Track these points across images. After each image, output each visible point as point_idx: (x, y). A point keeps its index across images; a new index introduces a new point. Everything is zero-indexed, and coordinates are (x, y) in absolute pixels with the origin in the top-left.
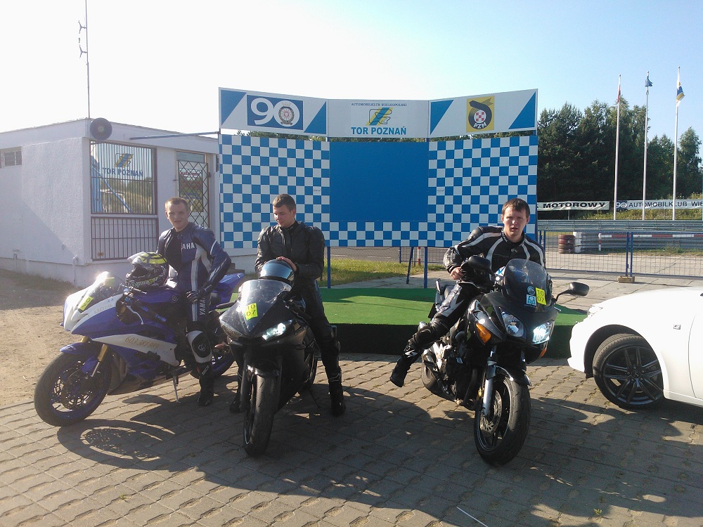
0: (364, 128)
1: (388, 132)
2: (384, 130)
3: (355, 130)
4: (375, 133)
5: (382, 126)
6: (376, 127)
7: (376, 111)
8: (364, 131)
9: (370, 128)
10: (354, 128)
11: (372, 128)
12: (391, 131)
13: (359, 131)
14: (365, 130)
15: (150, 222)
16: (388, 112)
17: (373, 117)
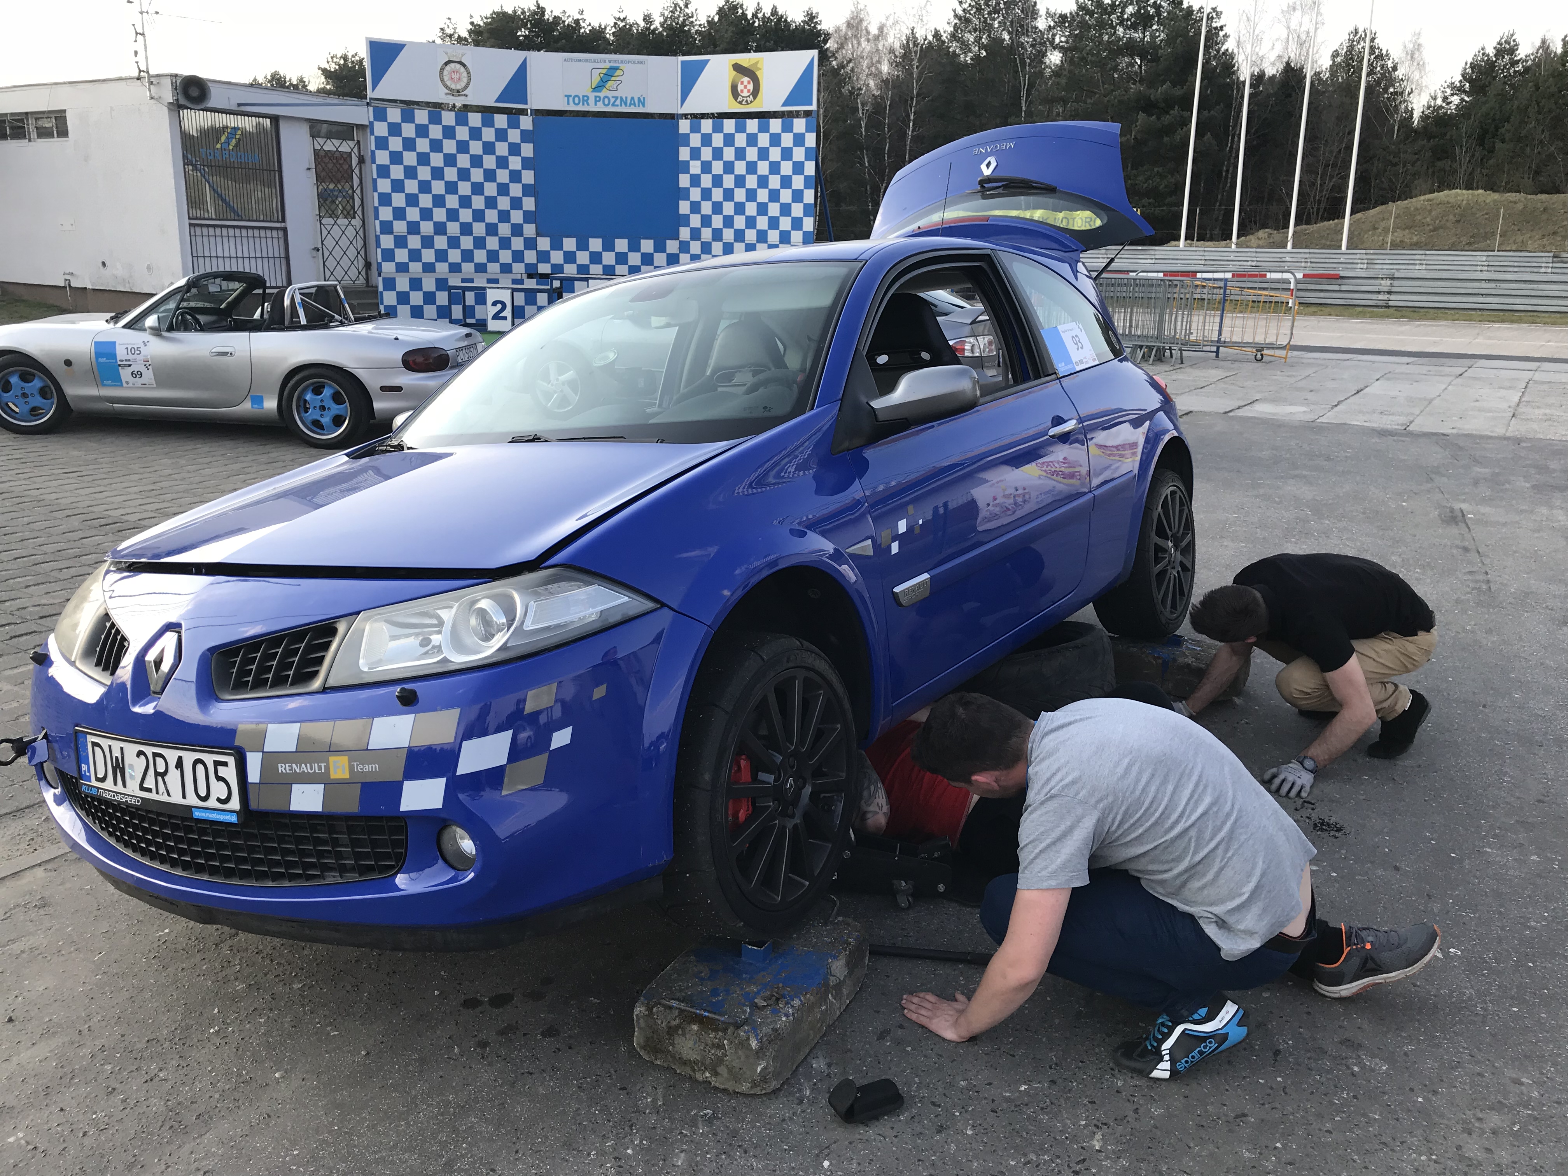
0: (584, 97)
1: (618, 102)
2: (612, 100)
3: (571, 99)
4: (600, 104)
5: (610, 94)
6: (602, 94)
7: (600, 71)
8: (584, 100)
9: (592, 96)
10: (568, 96)
11: (596, 97)
12: (623, 101)
13: (577, 100)
14: (586, 99)
15: (275, 233)
16: (619, 72)
17: (596, 80)
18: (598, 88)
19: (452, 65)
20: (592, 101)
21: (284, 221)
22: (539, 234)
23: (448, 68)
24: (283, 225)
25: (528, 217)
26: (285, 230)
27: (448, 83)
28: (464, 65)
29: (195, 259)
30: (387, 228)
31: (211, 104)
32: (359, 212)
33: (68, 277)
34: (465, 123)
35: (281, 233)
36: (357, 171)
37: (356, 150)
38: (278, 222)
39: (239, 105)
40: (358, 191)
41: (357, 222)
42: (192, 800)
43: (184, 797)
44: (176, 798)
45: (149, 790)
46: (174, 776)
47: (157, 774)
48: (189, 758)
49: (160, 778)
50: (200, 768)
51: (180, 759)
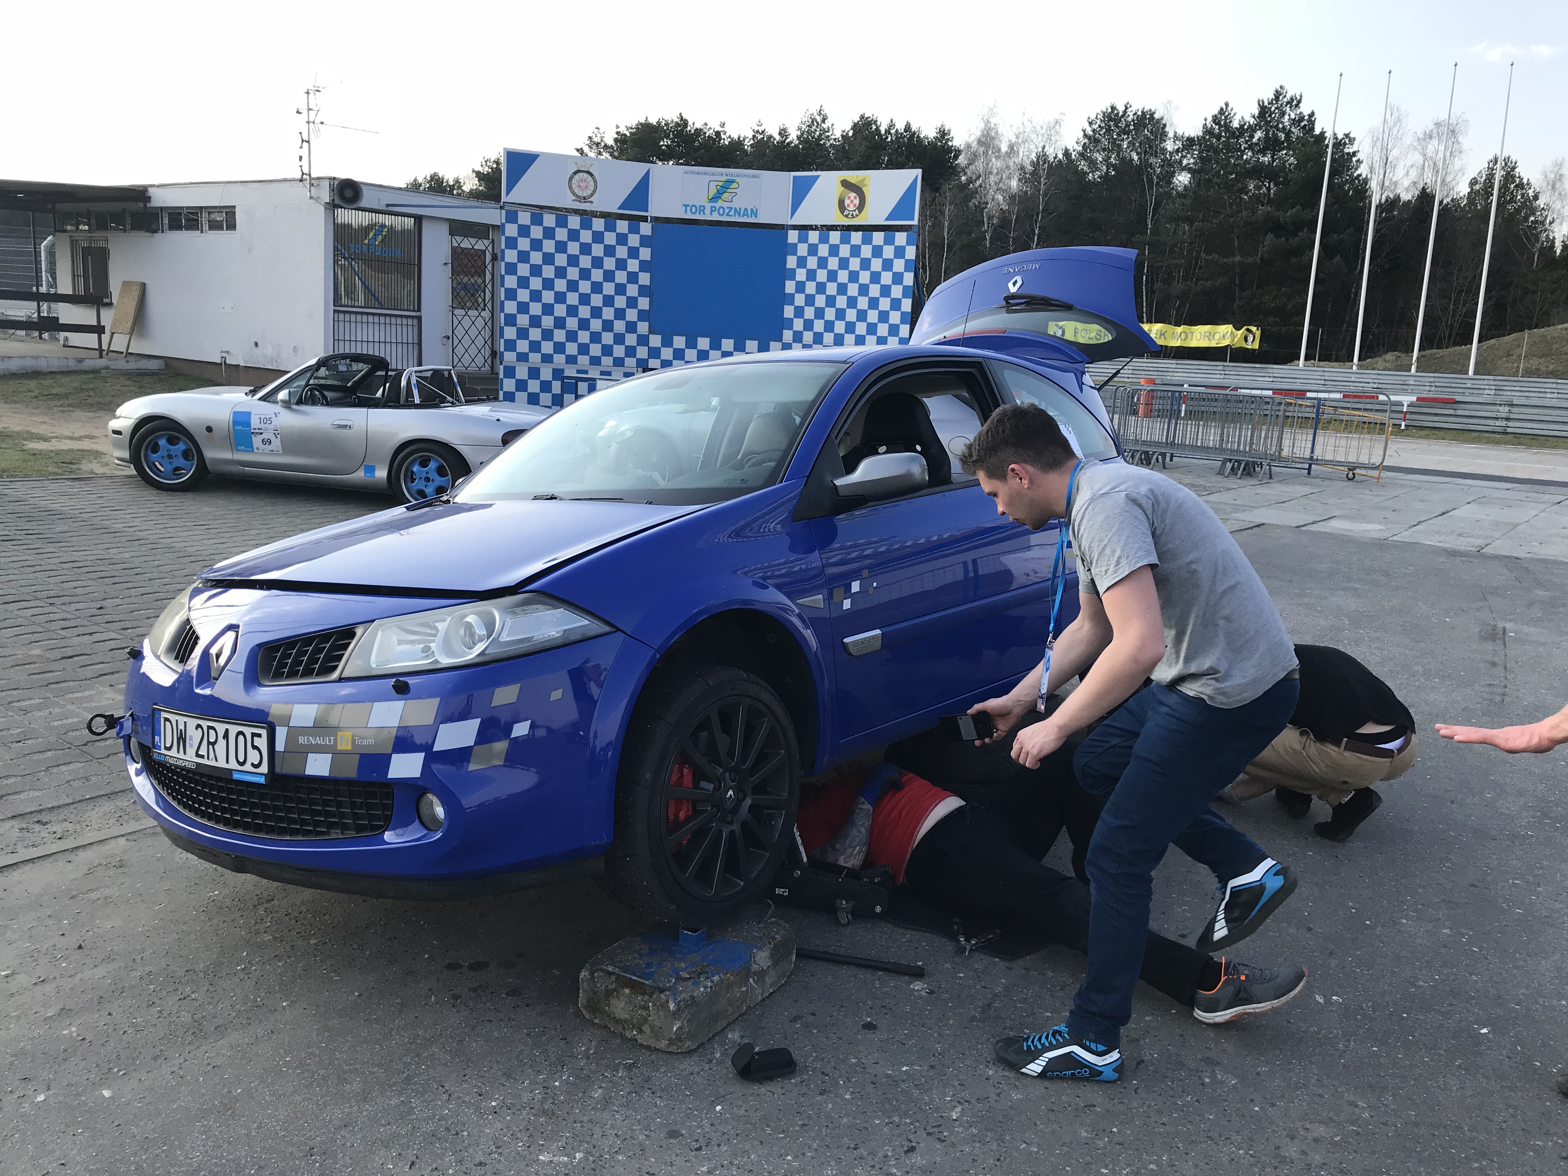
0: (700, 206)
1: (732, 213)
2: (727, 211)
3: (689, 208)
4: (715, 214)
5: (725, 205)
6: (717, 205)
7: (718, 183)
8: (700, 210)
9: (708, 206)
10: (686, 206)
11: (712, 207)
12: (737, 212)
13: (694, 209)
14: (702, 209)
15: (410, 322)
16: (734, 185)
17: (713, 191)
18: (714, 199)
19: (581, 174)
20: (708, 211)
21: (419, 310)
22: (651, 331)
23: (577, 177)
24: (418, 314)
25: (643, 316)
26: (419, 319)
27: (576, 191)
28: (591, 175)
29: (336, 342)
30: (511, 320)
31: (363, 204)
32: (489, 305)
33: (224, 355)
34: (589, 227)
35: (415, 321)
36: (490, 267)
37: (490, 248)
38: (414, 311)
39: (388, 205)
40: (490, 286)
41: (486, 314)
42: (233, 765)
43: (227, 762)
44: (222, 764)
45: (202, 757)
46: (221, 745)
47: (209, 743)
48: (234, 729)
49: (211, 747)
50: (241, 738)
51: (227, 731)
